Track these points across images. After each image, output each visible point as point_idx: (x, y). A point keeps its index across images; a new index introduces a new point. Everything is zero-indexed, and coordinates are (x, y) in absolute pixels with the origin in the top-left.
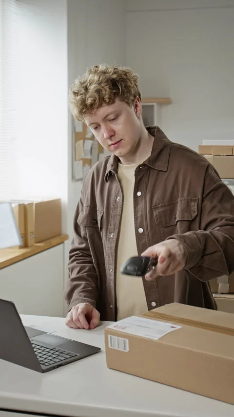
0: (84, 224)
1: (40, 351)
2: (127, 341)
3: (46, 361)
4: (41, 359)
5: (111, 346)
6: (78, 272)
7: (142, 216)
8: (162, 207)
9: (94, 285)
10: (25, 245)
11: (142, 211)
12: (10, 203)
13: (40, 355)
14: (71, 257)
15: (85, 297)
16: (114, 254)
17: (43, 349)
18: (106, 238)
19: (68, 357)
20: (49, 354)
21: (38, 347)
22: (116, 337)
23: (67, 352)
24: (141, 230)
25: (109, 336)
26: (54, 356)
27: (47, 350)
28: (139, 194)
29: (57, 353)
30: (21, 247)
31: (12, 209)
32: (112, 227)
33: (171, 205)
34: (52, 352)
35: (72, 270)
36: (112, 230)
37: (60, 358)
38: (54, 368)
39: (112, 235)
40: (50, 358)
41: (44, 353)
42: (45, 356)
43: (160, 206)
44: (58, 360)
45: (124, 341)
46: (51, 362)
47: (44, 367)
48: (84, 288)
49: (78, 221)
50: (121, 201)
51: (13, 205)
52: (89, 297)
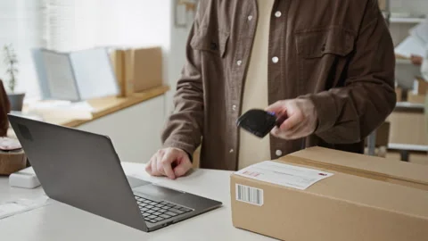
0: (201, 47)
1: (143, 205)
2: (262, 191)
3: (152, 217)
4: (145, 215)
5: (240, 198)
6: (182, 109)
7: (279, 43)
8: (307, 33)
9: (196, 126)
10: (123, 94)
11: (280, 36)
12: (107, 48)
13: (144, 209)
14: (178, 88)
15: (181, 140)
16: (240, 86)
17: (147, 202)
18: (231, 66)
19: (181, 212)
20: (156, 209)
21: (141, 200)
22: (247, 187)
23: (179, 206)
24: (275, 60)
25: (237, 185)
26: (162, 211)
27: (153, 204)
28: (278, 14)
29: (166, 207)
30: (118, 97)
31: (108, 55)
32: (241, 52)
33: (320, 31)
34: (160, 206)
35: (176, 104)
36: (240, 57)
37: (169, 213)
38: (163, 226)
39: (239, 63)
40: (157, 214)
41: (149, 207)
42: (151, 211)
43: (305, 31)
44: (167, 217)
45: (258, 191)
46: (159, 219)
47: (149, 225)
48: (183, 128)
49: (191, 44)
50: (254, 21)
51: (110, 51)
52: (185, 141)
